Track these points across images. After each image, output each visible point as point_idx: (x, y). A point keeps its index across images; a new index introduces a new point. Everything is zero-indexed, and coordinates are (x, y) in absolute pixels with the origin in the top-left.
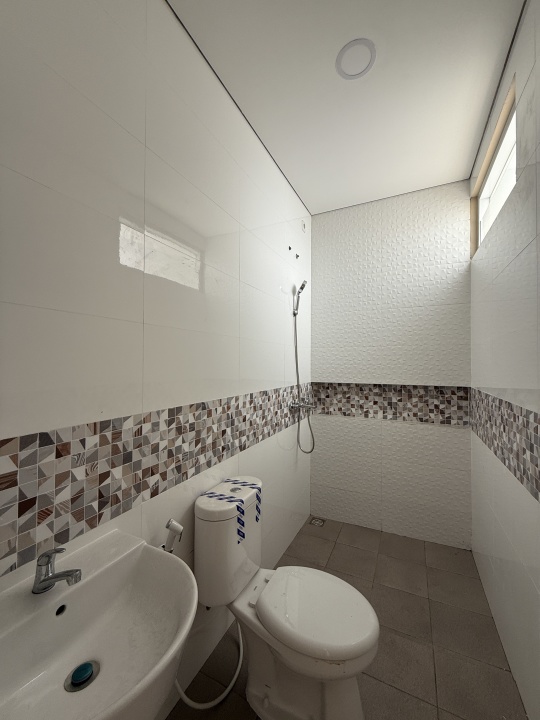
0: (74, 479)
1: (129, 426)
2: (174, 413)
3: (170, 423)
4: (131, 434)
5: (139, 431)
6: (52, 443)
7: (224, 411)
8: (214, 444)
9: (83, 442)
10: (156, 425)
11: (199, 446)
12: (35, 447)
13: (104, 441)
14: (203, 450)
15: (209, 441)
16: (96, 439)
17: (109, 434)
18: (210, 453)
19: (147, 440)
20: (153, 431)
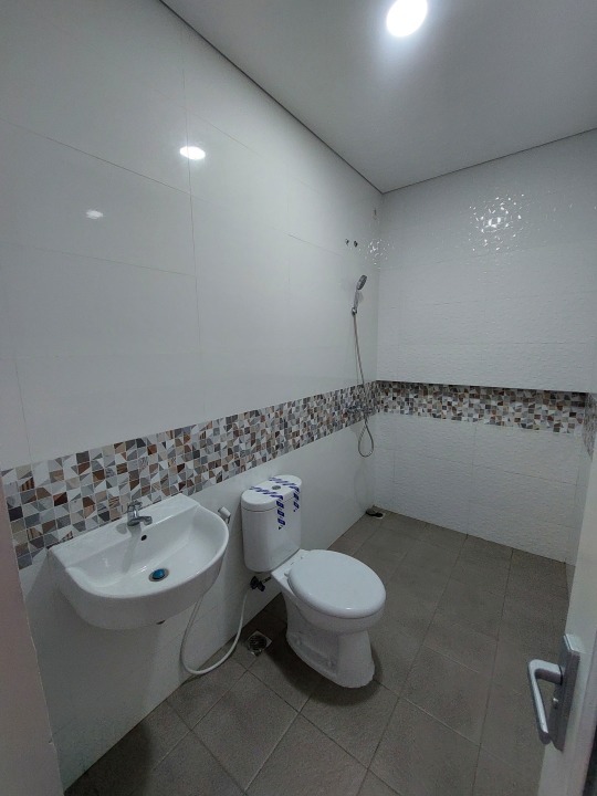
0: (161, 469)
1: (195, 432)
2: (231, 420)
3: (228, 428)
4: (198, 438)
5: (204, 435)
6: (144, 445)
7: (277, 416)
8: (268, 443)
9: (164, 444)
10: (216, 431)
11: (255, 445)
12: (134, 448)
13: (178, 443)
14: (259, 448)
15: (264, 441)
16: (173, 442)
17: (181, 438)
18: (265, 451)
19: (210, 442)
20: (215, 434)
